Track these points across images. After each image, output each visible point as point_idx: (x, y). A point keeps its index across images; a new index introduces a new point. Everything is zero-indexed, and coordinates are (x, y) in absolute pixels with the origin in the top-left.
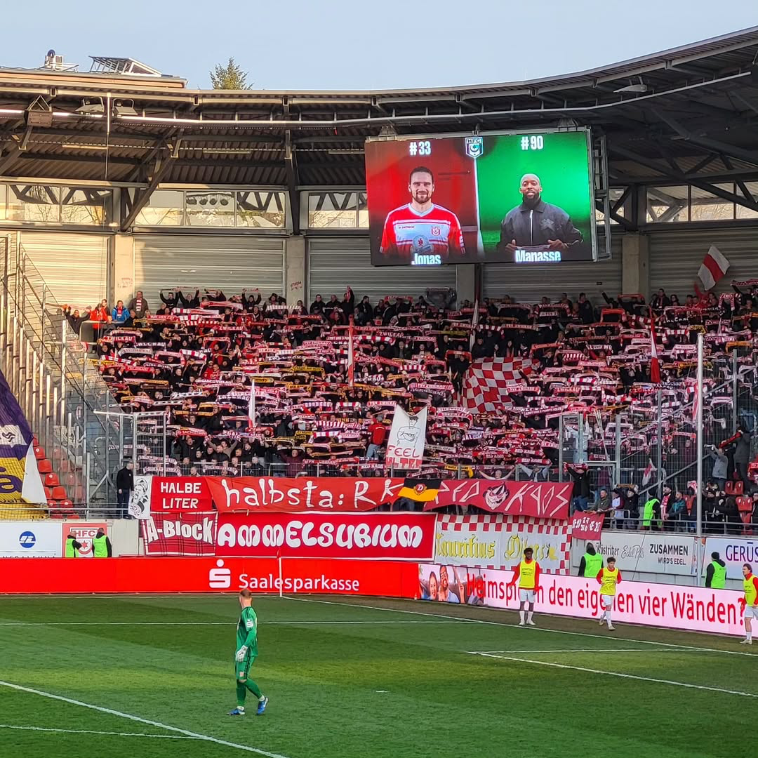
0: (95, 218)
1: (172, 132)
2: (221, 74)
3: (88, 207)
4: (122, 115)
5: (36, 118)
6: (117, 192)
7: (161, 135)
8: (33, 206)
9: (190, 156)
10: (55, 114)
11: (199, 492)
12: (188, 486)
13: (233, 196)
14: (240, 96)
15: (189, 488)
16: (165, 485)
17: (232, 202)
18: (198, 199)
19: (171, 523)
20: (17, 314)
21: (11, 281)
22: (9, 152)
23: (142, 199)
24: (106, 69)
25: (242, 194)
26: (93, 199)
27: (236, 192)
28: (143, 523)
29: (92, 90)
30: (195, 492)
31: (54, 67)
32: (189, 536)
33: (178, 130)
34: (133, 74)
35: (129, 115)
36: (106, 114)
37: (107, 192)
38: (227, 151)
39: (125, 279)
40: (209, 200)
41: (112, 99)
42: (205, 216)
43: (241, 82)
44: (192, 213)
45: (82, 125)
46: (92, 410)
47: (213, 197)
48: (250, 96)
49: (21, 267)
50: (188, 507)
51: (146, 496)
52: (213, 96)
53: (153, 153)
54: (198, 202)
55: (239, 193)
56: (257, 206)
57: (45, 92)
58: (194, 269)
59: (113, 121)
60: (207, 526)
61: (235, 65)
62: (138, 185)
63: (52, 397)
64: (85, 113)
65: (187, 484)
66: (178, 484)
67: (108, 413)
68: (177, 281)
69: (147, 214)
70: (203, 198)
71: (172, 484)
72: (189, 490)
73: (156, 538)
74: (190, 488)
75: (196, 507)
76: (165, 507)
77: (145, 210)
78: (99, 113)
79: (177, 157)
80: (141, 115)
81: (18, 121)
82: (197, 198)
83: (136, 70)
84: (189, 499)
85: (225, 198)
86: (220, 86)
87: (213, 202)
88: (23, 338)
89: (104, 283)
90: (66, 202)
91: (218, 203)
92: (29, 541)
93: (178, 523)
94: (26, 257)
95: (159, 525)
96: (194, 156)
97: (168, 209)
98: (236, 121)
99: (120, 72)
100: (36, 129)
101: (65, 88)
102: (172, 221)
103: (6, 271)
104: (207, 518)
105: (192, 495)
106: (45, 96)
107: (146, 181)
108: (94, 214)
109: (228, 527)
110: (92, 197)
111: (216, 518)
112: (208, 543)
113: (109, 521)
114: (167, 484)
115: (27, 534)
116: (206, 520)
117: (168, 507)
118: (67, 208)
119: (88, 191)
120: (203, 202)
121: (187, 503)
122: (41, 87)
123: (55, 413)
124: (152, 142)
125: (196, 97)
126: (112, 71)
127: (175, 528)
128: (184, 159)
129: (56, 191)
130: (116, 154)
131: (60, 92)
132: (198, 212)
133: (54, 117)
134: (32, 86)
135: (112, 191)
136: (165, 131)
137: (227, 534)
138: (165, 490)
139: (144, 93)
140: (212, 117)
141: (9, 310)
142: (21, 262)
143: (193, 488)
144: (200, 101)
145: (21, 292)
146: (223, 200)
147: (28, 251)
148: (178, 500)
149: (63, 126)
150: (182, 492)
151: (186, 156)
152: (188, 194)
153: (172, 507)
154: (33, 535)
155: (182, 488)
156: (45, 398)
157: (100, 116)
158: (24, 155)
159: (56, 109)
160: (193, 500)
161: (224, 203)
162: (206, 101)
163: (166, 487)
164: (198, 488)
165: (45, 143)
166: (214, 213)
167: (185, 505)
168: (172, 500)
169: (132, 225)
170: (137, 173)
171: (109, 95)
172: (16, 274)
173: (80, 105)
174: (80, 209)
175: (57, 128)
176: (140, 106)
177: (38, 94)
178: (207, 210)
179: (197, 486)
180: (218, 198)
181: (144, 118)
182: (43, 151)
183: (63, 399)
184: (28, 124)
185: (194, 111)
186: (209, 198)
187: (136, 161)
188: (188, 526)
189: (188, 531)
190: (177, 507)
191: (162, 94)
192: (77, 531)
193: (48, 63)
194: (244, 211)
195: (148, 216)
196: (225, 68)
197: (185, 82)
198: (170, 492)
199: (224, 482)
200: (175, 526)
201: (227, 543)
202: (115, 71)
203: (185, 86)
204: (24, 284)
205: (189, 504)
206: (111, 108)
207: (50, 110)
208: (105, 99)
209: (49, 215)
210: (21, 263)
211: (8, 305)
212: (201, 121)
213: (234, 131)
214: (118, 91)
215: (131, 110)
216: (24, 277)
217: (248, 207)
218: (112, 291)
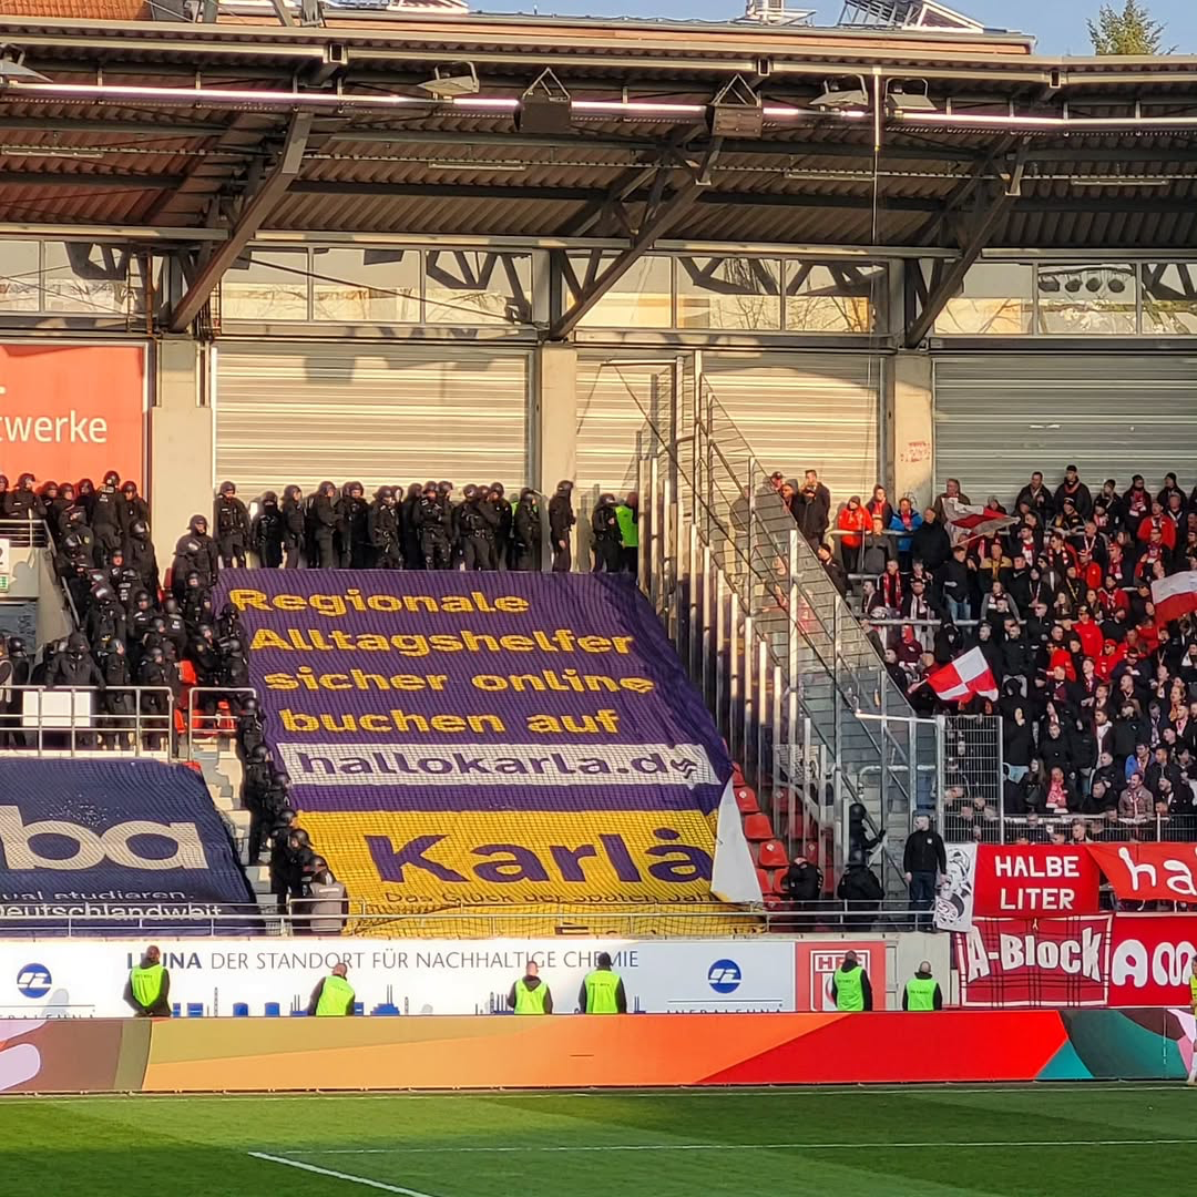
0: (852, 323)
1: (1004, 145)
2: (1110, 24)
3: (839, 300)
4: (905, 111)
5: (729, 120)
6: (896, 266)
7: (985, 151)
8: (729, 300)
9: (1045, 193)
10: (768, 111)
11: (1076, 874)
12: (1054, 863)
13: (1133, 273)
14: (1146, 69)
15: (1054, 866)
16: (1003, 861)
17: (1132, 284)
18: (1063, 280)
19: (1015, 940)
20: (698, 518)
21: (684, 452)
22: (676, 191)
23: (948, 284)
24: (872, 20)
25: (1152, 267)
26: (848, 284)
27: (1139, 263)
28: (959, 941)
29: (843, 61)
30: (1067, 874)
31: (765, 19)
32: (1053, 964)
33: (1019, 139)
34: (926, 28)
35: (916, 111)
36: (873, 110)
37: (876, 269)
38: (1120, 180)
39: (915, 444)
40: (1085, 282)
41: (883, 79)
42: (1077, 314)
43: (1152, 42)
44: (1051, 309)
45: (825, 134)
46: (853, 712)
47: (1092, 276)
48: (1164, 68)
49: (705, 423)
50: (1055, 907)
51: (968, 885)
52: (1090, 69)
53: (969, 188)
54: (1062, 287)
55: (1145, 267)
56: (1184, 293)
57: (749, 67)
58: (1056, 421)
59: (887, 123)
60: (1090, 944)
61: (1139, 7)
62: (938, 252)
63: (770, 686)
64: (829, 108)
65: (1049, 859)
66: (1031, 859)
67: (884, 717)
68: (1021, 446)
69: (959, 311)
70: (1072, 278)
71: (1020, 859)
72: (1054, 870)
73: (985, 971)
74: (1058, 866)
75: (1069, 907)
76: (1004, 906)
77: (953, 304)
78: (857, 107)
79: (1018, 193)
80: (943, 111)
81: (696, 126)
82: (1059, 278)
83: (932, 19)
84: (1055, 891)
85: (1119, 277)
86: (1110, 49)
87: (1093, 286)
88: (711, 568)
89: (873, 454)
90: (793, 289)
91: (1104, 289)
92: (728, 978)
93: (1030, 939)
94: (714, 403)
95: (992, 943)
96: (1053, 193)
97: (1003, 301)
98: (1138, 120)
99: (899, 24)
100: (730, 143)
101: (789, 58)
102: (1011, 325)
103: (673, 432)
104: (1089, 929)
105: (1061, 882)
106: (748, 76)
107: (953, 245)
108: (851, 314)
109: (1132, 947)
110: (847, 279)
111: (1109, 929)
112: (1090, 979)
113: (889, 936)
114: (1009, 859)
115: (725, 964)
116: (1087, 932)
117: (1013, 907)
118: (796, 303)
119: (836, 266)
120: (1073, 287)
121: (1052, 899)
122: (738, 57)
123: (777, 719)
124: (965, 166)
125: (1055, 71)
126: (883, 22)
127: (1023, 950)
128: (1033, 197)
129: (772, 267)
130: (894, 191)
131: (778, 67)
132: (1065, 307)
133: (766, 119)
134: (721, 56)
135: (886, 266)
136: (991, 144)
137: (1131, 961)
138: (1004, 871)
139: (950, 65)
140: (1088, 111)
141: (681, 512)
142: (704, 412)
143: (1063, 866)
144: (1062, 80)
145: (705, 473)
146: (1114, 280)
147: (717, 391)
148: (1033, 892)
149: (785, 136)
150: (1042, 874)
151: (1036, 192)
152: (1043, 270)
153: (1020, 907)
154: (735, 967)
155: (1041, 866)
156: (756, 690)
157: (859, 114)
158: (707, 195)
159: (770, 100)
160: (1063, 891)
161: (1117, 287)
162: (1075, 79)
163: (1008, 866)
164: (1074, 866)
165: (752, 170)
166: (1097, 308)
167: (1049, 903)
168: (1021, 891)
169: (928, 335)
170: (936, 229)
171: (877, 71)
172: (693, 438)
173: (821, 92)
174: (822, 304)
175: (773, 140)
176: (941, 92)
177: (734, 73)
178: (1082, 302)
179: (1070, 862)
180: (1104, 277)
181: (949, 117)
182: (745, 187)
183: (792, 691)
184: (714, 133)
185: (1052, 100)
186: (1085, 277)
187: (935, 203)
188: (1052, 946)
189: (1050, 955)
190: (1033, 906)
191: (984, 67)
192: (825, 959)
193: (753, 9)
194: (1154, 301)
195: (959, 317)
196: (1119, 13)
197: (1033, 42)
198: (1016, 874)
199: (1124, 853)
200: (1024, 944)
201: (1130, 978)
202: (890, 24)
203: (1032, 51)
204: (710, 457)
205: (1057, 902)
206: (882, 97)
207: (759, 103)
208: (869, 80)
209: (761, 317)
210: (704, 417)
211: (680, 501)
212: (1066, 121)
213: (1134, 140)
214: (896, 63)
215: (922, 101)
216: (711, 444)
217: (1164, 293)
218: (890, 470)
